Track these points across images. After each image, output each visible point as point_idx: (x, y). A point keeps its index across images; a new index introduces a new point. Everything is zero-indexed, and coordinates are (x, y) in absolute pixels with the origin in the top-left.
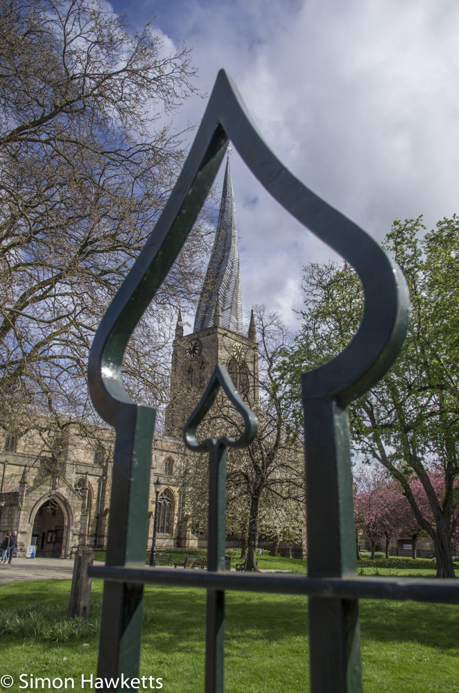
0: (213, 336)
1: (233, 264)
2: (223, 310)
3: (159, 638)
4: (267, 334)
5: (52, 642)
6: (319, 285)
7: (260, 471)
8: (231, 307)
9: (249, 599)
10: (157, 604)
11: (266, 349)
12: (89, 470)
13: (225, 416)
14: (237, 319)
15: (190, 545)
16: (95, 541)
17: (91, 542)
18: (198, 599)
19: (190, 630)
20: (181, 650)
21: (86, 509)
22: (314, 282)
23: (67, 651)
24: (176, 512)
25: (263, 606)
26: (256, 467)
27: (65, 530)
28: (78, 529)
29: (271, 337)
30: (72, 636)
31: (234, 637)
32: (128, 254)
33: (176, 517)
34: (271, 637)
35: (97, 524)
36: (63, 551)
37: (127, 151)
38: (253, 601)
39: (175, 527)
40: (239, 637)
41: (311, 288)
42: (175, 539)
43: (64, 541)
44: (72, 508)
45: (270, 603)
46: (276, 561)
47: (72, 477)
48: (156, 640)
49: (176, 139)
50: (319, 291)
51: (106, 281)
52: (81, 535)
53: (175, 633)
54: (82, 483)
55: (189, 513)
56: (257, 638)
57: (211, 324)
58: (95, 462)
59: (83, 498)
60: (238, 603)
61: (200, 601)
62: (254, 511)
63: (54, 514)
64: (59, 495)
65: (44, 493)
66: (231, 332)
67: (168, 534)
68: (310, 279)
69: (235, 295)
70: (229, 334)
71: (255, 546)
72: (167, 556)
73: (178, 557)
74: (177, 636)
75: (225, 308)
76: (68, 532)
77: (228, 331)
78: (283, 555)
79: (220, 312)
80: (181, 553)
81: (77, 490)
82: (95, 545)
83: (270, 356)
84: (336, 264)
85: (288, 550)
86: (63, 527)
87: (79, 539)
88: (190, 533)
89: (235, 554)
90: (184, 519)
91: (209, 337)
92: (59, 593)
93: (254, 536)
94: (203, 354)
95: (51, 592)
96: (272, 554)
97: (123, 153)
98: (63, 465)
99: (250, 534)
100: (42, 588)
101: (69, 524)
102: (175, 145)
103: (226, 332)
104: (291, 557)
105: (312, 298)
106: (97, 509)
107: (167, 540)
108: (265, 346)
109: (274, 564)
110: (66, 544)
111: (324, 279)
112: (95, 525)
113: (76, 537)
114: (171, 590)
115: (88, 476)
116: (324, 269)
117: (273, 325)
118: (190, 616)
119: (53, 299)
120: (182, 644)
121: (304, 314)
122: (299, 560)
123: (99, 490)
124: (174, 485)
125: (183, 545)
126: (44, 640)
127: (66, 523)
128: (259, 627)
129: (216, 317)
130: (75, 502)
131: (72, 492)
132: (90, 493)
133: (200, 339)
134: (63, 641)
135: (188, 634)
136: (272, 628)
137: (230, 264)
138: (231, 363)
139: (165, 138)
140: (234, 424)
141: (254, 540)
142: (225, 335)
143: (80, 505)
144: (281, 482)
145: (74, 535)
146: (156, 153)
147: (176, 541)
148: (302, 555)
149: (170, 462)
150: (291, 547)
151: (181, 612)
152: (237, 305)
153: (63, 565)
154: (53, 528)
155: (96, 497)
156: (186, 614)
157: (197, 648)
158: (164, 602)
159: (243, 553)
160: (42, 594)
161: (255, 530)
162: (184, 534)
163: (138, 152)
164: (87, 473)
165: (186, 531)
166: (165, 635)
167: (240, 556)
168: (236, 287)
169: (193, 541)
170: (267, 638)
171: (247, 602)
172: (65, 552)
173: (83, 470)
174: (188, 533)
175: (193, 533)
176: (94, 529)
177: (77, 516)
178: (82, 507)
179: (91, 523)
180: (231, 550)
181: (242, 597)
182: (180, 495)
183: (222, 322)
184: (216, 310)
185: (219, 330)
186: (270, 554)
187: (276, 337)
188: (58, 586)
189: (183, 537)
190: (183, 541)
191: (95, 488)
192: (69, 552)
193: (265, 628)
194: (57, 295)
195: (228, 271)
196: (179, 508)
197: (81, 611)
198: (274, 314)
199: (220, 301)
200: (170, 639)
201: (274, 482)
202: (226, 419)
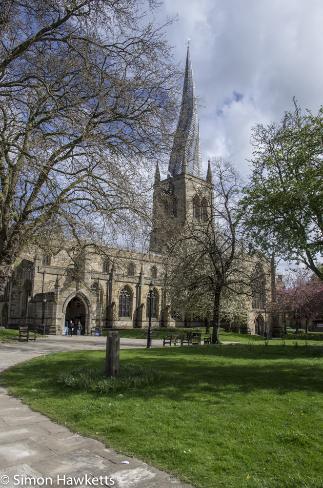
0: (181, 180)
1: (194, 127)
2: (188, 162)
3: (169, 391)
4: (223, 177)
5: (98, 393)
6: (264, 140)
7: (221, 275)
8: (194, 159)
9: (222, 363)
10: (162, 368)
11: (223, 189)
12: (101, 277)
13: (195, 237)
14: (198, 168)
15: (170, 325)
16: (106, 324)
17: (103, 324)
18: (188, 364)
19: (188, 385)
20: (186, 399)
21: (99, 302)
22: (259, 138)
23: (110, 399)
24: (160, 303)
25: (233, 368)
26: (217, 272)
27: (87, 316)
28: (95, 315)
29: (227, 180)
30: (111, 389)
31: (220, 390)
32: (124, 123)
33: (160, 307)
34: (245, 390)
35: (107, 312)
36: (86, 330)
37: (122, 44)
38: (226, 365)
39: (159, 313)
40: (224, 390)
41: (257, 143)
42: (160, 321)
43: (86, 324)
44: (90, 302)
45: (238, 366)
46: (230, 335)
47: (90, 281)
48: (167, 392)
49: (158, 33)
50: (263, 145)
51: (109, 143)
52: (97, 320)
53: (179, 388)
54: (96, 285)
55: (169, 304)
56: (236, 391)
57: (180, 172)
58: (104, 271)
59: (97, 295)
60: (215, 366)
61: (189, 365)
62: (217, 303)
63: (78, 306)
64: (81, 294)
65: (71, 292)
66: (194, 177)
67: (155, 318)
68: (256, 137)
69: (196, 150)
70: (193, 179)
71: (218, 326)
72: (155, 333)
73: (163, 333)
74: (180, 389)
75: (189, 160)
76: (88, 318)
77: (192, 176)
78: (234, 332)
79: (186, 163)
80: (164, 330)
81: (93, 290)
82: (107, 326)
83: (226, 194)
84: (276, 124)
85: (238, 328)
86: (85, 315)
87: (96, 322)
88: (170, 318)
89: (201, 331)
90: (166, 308)
91: (178, 181)
92: (94, 360)
93: (217, 319)
94: (175, 193)
95: (88, 359)
96: (227, 331)
97: (119, 46)
98: (83, 273)
99: (214, 318)
100: (81, 357)
101: (89, 312)
102: (157, 37)
103: (191, 177)
104: (239, 333)
105: (258, 150)
106: (107, 302)
107: (155, 322)
108: (222, 186)
109: (229, 337)
110: (88, 326)
111: (267, 136)
112: (106, 313)
113: (94, 322)
114: (168, 357)
115: (100, 280)
116: (267, 128)
117: (228, 171)
118: (186, 376)
119: (71, 158)
120: (186, 395)
121: (254, 162)
122: (245, 335)
123: (107, 289)
124: (158, 286)
125: (165, 325)
126: (93, 392)
127: (87, 312)
128: (236, 383)
129: (184, 166)
130: (92, 298)
131: (89, 292)
132: (101, 292)
133: (173, 183)
134: (105, 393)
135: (188, 388)
136: (245, 383)
137: (192, 127)
138: (195, 200)
139: (150, 32)
140: (202, 243)
141: (217, 322)
142: (190, 179)
143: (96, 300)
144: (236, 282)
145: (93, 320)
146: (144, 44)
147: (161, 323)
148: (247, 332)
149: (154, 270)
150: (239, 326)
151: (179, 373)
152: (198, 157)
153: (87, 340)
154: (79, 316)
155: (105, 294)
156: (183, 374)
157: (197, 398)
158: (165, 366)
159: (207, 331)
160: (83, 361)
161: (217, 316)
162: (166, 318)
163: (131, 44)
164: (99, 279)
165: (167, 316)
166: (172, 389)
167: (205, 332)
168: (197, 144)
169: (172, 323)
170: (243, 391)
171: (221, 365)
172: (88, 331)
173: (96, 276)
174: (168, 317)
175: (172, 317)
176: (105, 315)
177: (94, 307)
178: (97, 301)
179: (103, 312)
180: (199, 328)
181: (217, 362)
182: (162, 292)
183: (187, 170)
184: (183, 161)
185: (186, 176)
186: (225, 331)
187: (230, 180)
188: (91, 355)
189: (165, 320)
190: (165, 323)
191: (105, 288)
192: (90, 331)
193: (240, 384)
194: (74, 155)
195: (191, 133)
196: (162, 301)
197: (114, 373)
198: (229, 163)
199: (186, 155)
200: (177, 391)
201: (231, 282)
202: (196, 239)
